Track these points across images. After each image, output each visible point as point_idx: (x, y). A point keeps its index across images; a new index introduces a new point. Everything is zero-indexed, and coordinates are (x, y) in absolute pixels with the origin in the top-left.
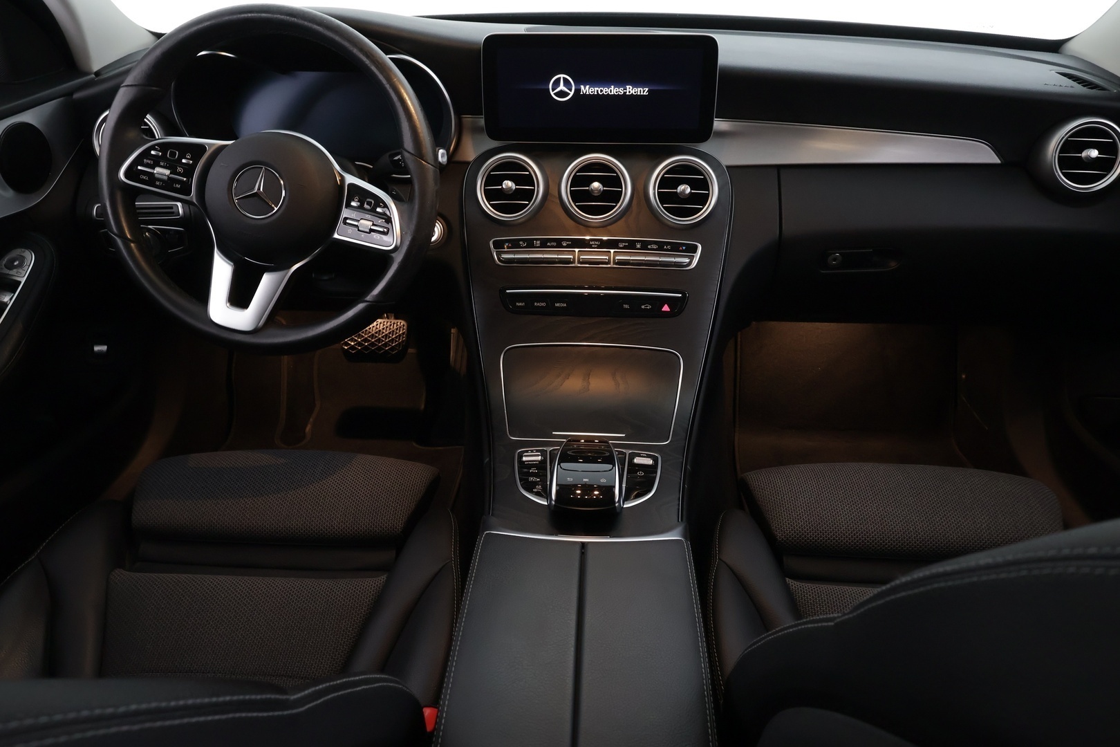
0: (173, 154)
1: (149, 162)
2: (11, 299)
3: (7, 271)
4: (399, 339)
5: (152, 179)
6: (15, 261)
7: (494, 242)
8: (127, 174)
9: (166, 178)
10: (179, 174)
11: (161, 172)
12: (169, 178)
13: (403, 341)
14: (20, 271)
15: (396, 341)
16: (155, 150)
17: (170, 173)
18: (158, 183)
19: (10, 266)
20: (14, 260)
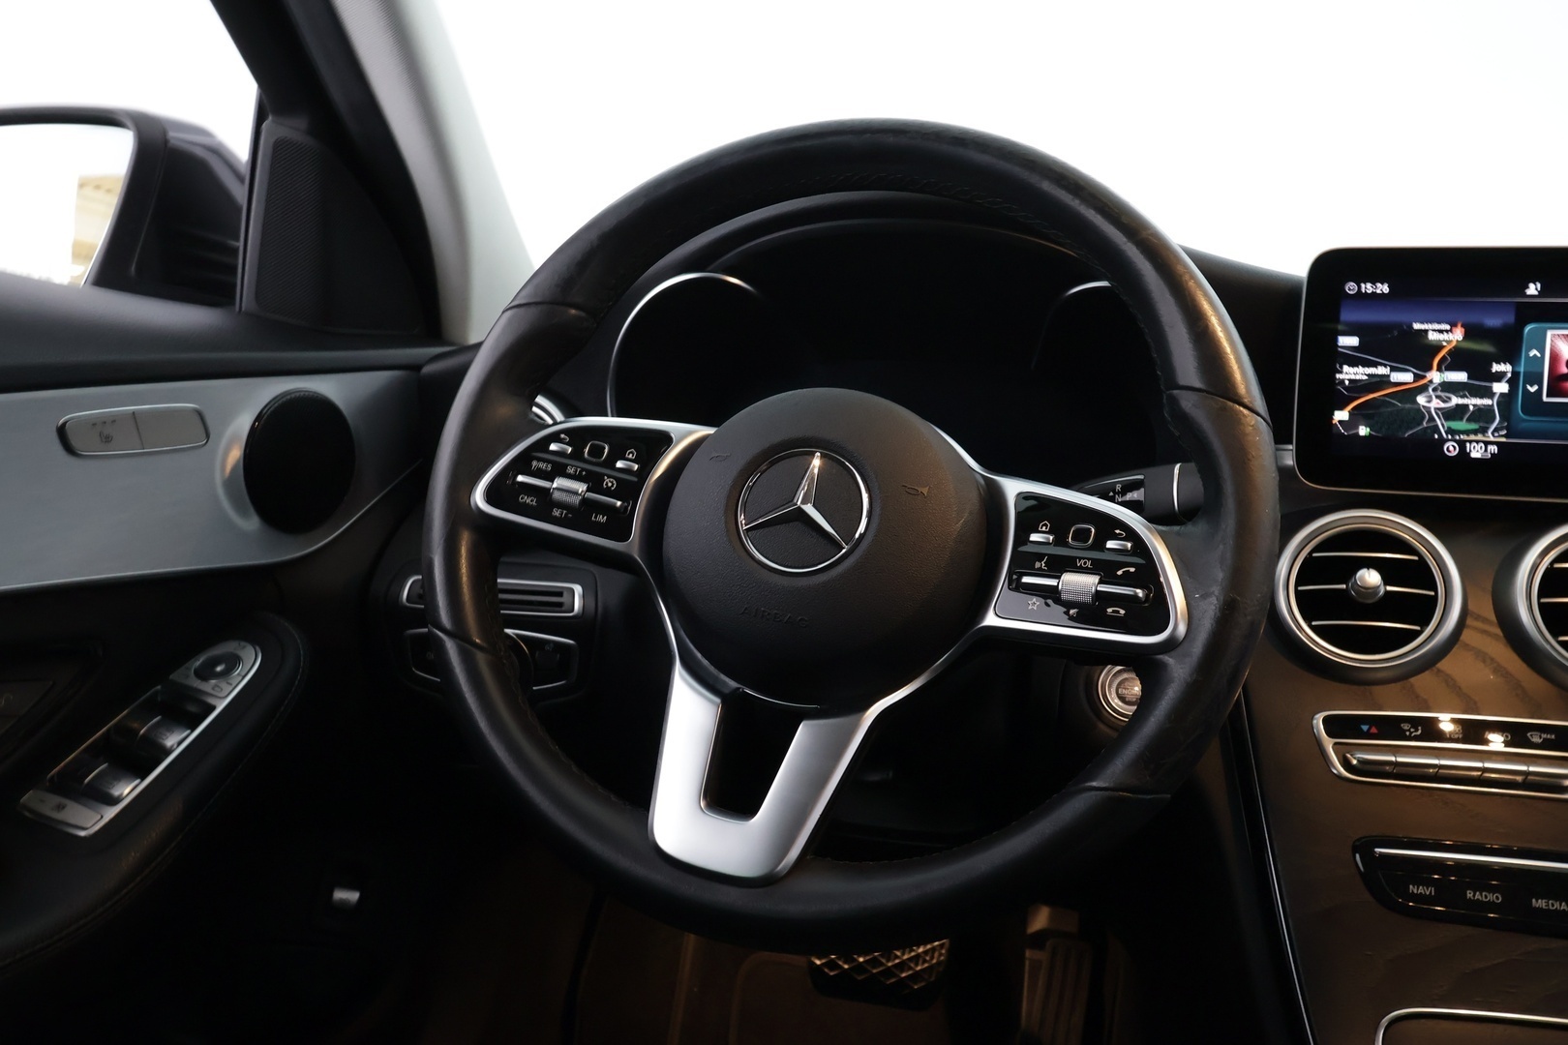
0: (596, 451)
1: (542, 465)
2: (180, 743)
3: (198, 684)
4: (932, 958)
5: (545, 505)
6: (218, 663)
7: (1326, 720)
8: (491, 496)
9: (576, 500)
10: (608, 492)
11: (568, 488)
12: (585, 501)
13: (939, 963)
14: (223, 685)
15: (925, 961)
16: (560, 441)
17: (588, 490)
18: (556, 513)
19: (205, 673)
20: (216, 661)
